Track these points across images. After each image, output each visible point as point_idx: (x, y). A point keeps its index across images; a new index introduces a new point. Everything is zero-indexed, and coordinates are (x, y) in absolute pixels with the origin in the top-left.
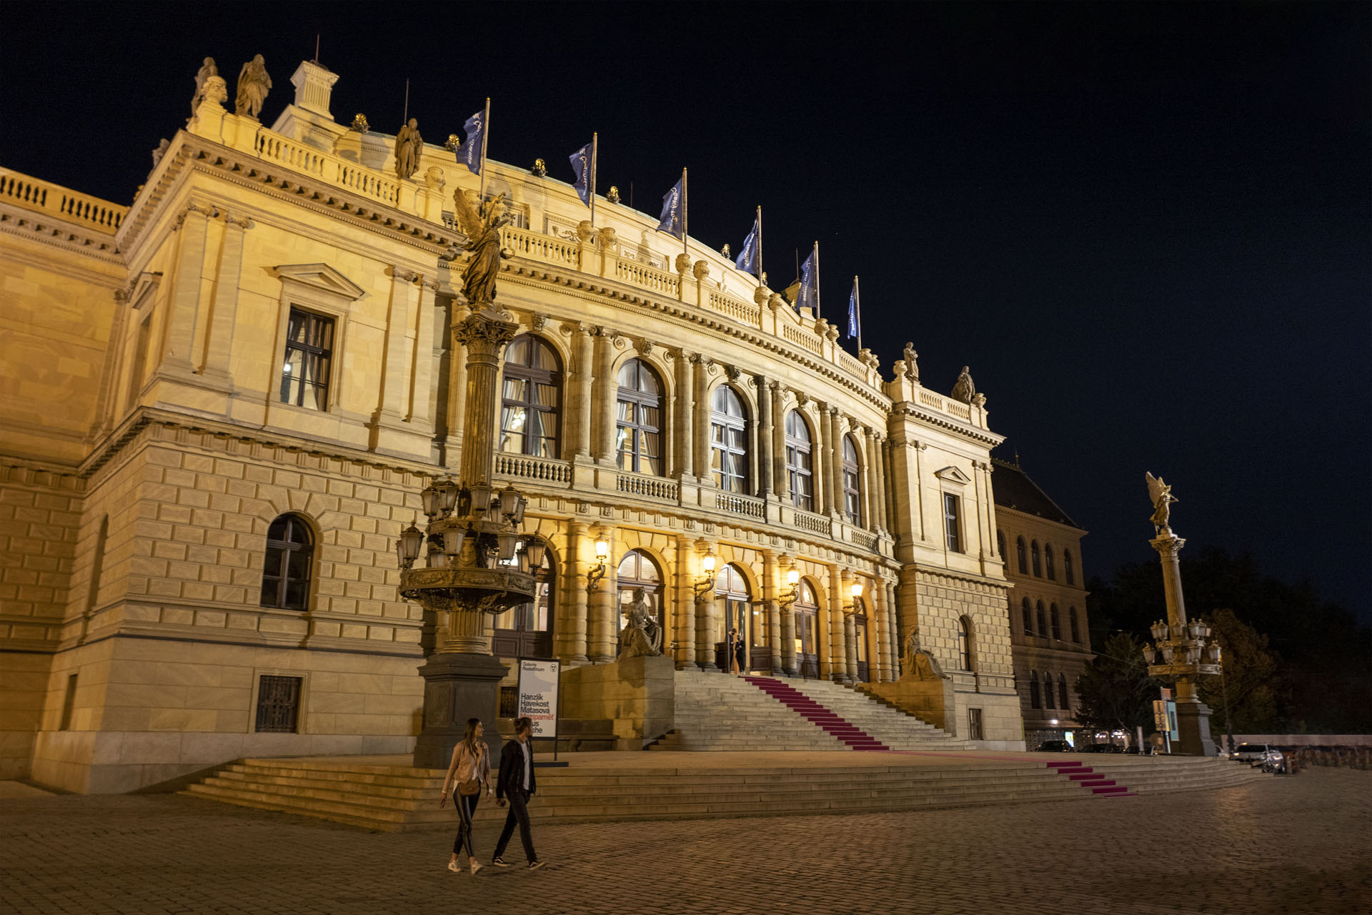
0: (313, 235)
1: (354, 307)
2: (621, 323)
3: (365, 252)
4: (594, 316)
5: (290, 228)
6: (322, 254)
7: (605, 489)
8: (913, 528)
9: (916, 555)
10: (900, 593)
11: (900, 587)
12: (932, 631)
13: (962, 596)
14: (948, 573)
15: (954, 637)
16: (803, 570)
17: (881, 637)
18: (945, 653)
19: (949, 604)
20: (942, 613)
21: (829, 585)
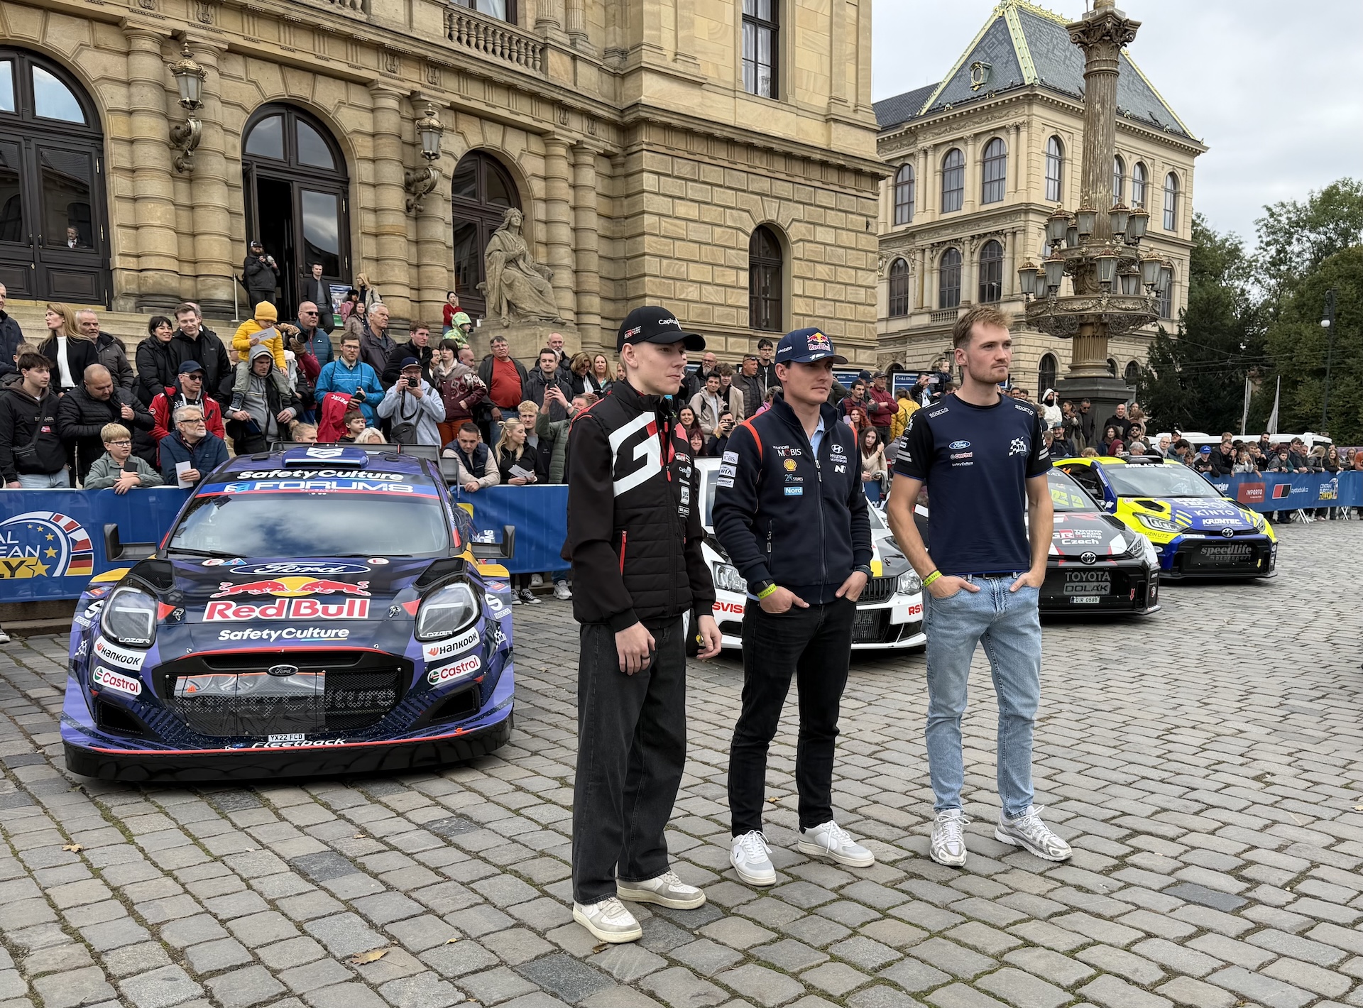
8: (648, 34)
9: (653, 91)
10: (619, 171)
11: (620, 160)
12: (681, 249)
13: (764, 185)
14: (727, 133)
15: (736, 263)
16: (273, 85)
17: (549, 254)
18: (712, 294)
19: (729, 197)
20: (711, 214)
21: (369, 128)
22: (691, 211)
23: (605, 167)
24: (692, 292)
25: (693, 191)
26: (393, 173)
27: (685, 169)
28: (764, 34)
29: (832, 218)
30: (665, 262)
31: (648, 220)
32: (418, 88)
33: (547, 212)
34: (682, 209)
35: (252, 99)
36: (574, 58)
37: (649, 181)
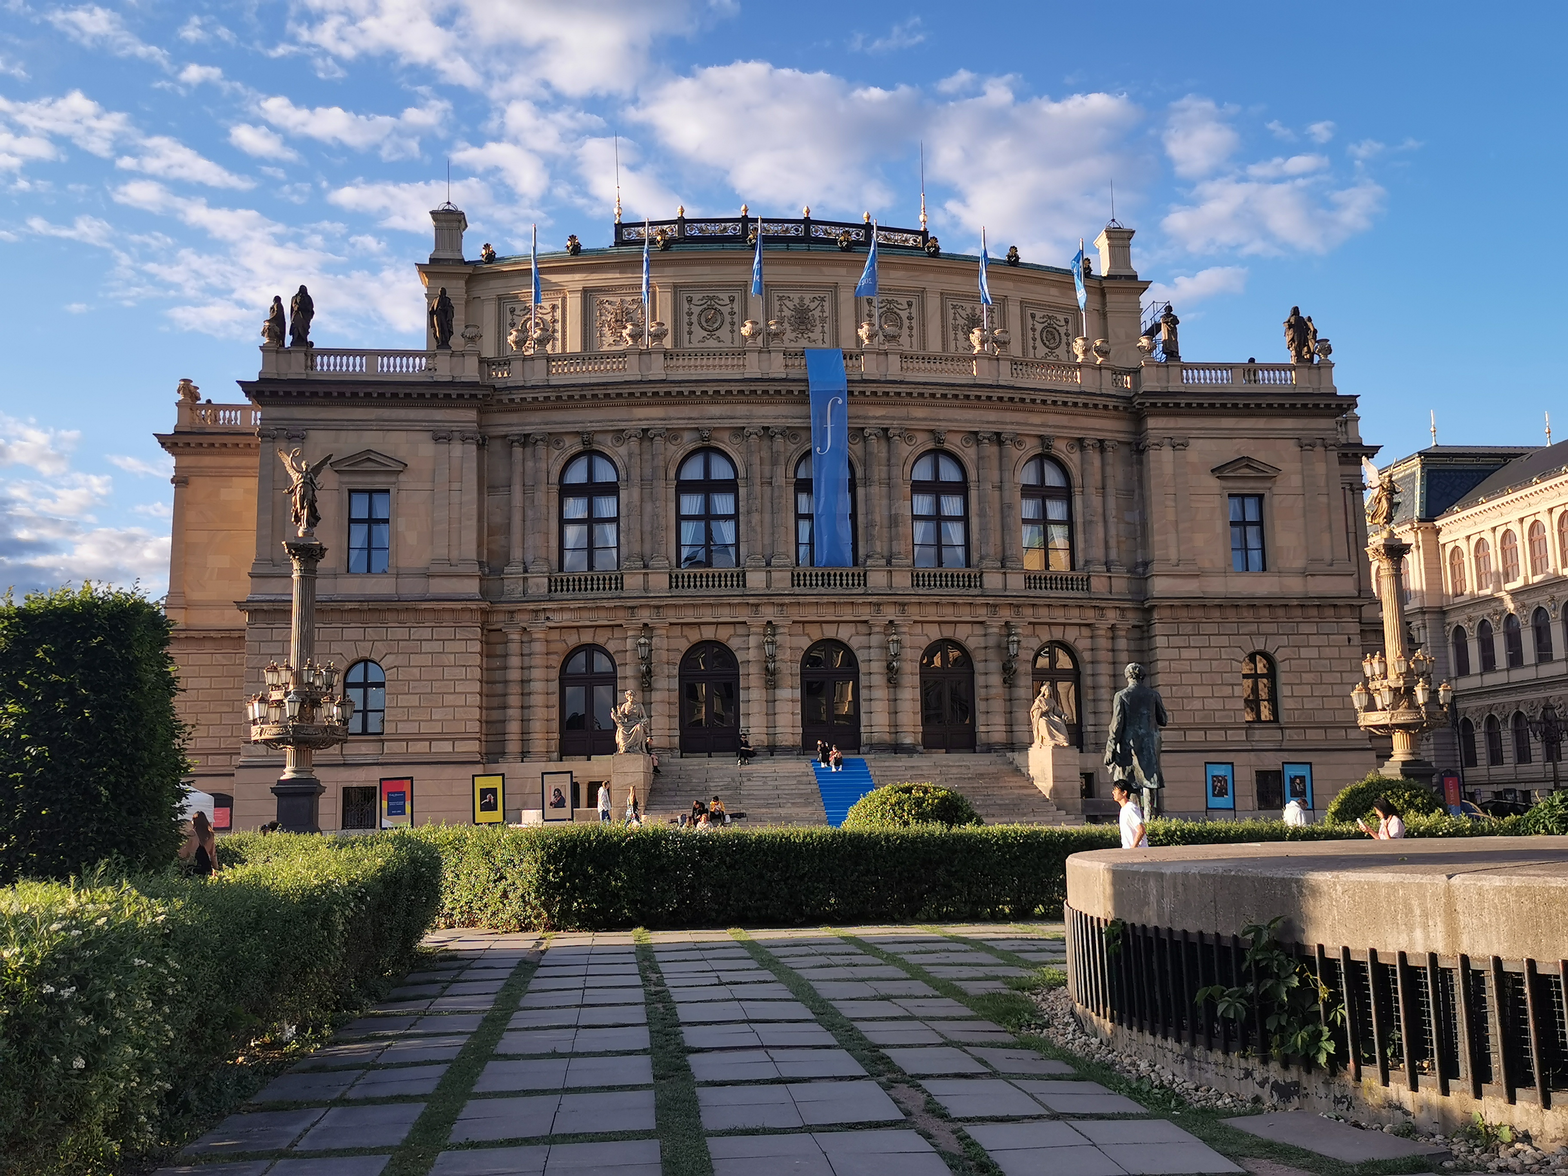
0: (360, 426)
1: (402, 477)
2: (670, 419)
3: (407, 426)
4: (640, 420)
5: (337, 426)
6: (371, 440)
7: (655, 592)
8: (1158, 553)
9: (1160, 586)
10: (1146, 634)
11: (1145, 628)
12: (1186, 679)
13: (1254, 628)
14: (1217, 602)
15: (1232, 682)
16: (934, 633)
17: (1094, 693)
18: (1211, 704)
19: (1224, 640)
20: (1207, 653)
21: (983, 645)
22: (1195, 653)
23: (1136, 634)
24: (1197, 704)
25: (1194, 641)
26: (995, 666)
27: (1188, 629)
28: (1252, 532)
29: (1313, 640)
30: (1174, 688)
31: (1160, 664)
32: (1009, 619)
33: (1093, 669)
34: (1186, 653)
35: (924, 643)
36: (1110, 577)
37: (1160, 641)
